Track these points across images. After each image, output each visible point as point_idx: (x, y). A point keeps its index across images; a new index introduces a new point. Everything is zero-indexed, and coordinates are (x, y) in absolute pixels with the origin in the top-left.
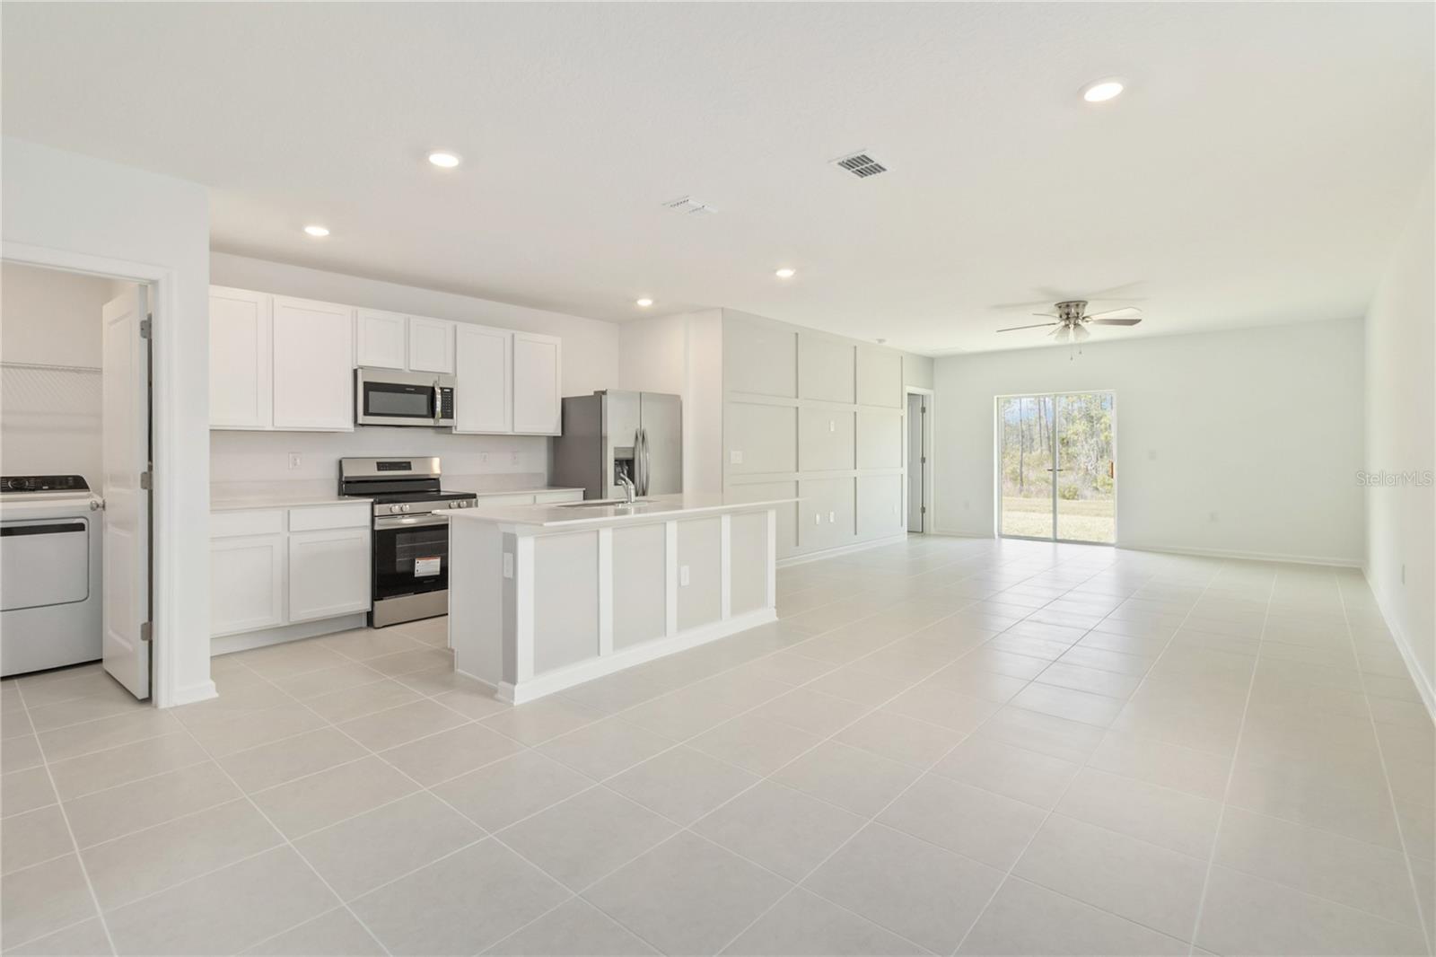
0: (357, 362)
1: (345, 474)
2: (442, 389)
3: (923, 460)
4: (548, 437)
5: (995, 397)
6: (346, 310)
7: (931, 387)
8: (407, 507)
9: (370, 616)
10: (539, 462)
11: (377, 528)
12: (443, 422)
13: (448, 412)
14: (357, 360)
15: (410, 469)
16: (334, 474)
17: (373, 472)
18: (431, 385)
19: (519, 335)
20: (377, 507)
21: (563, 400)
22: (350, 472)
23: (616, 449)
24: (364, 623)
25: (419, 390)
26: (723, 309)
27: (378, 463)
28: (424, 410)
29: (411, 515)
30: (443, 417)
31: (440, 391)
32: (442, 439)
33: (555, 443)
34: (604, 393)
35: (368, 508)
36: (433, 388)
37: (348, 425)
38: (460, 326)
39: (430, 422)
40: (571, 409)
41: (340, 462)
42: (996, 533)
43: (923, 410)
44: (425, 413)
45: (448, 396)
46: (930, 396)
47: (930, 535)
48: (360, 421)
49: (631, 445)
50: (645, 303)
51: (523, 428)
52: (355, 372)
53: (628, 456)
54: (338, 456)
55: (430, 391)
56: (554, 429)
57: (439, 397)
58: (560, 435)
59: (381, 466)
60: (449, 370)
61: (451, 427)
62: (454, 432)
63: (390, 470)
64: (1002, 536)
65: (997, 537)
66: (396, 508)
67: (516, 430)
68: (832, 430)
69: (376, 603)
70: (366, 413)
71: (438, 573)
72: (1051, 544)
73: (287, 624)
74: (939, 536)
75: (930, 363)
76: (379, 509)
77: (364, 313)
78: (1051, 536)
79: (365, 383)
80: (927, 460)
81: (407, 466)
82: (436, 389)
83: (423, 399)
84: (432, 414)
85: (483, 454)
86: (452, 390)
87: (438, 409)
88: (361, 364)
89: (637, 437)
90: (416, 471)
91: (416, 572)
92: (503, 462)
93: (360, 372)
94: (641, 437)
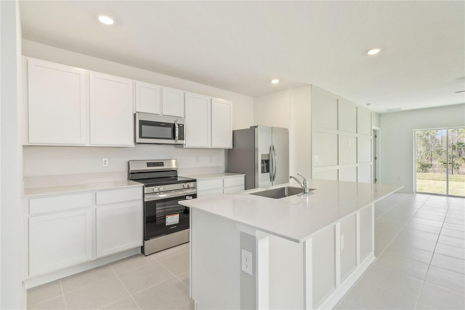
0: (136, 110)
1: (131, 169)
2: (179, 125)
4: (225, 149)
5: (414, 131)
6: (130, 81)
7: (380, 127)
8: (162, 188)
9: (143, 248)
10: (221, 161)
11: (146, 200)
12: (179, 142)
13: (182, 138)
14: (136, 109)
15: (163, 166)
16: (125, 169)
17: (145, 168)
18: (173, 123)
19: (214, 99)
20: (146, 188)
21: (233, 131)
22: (133, 168)
23: (262, 155)
24: (140, 252)
25: (167, 125)
26: (311, 85)
27: (148, 163)
28: (170, 135)
29: (164, 192)
30: (179, 139)
31: (178, 126)
32: (179, 150)
33: (229, 153)
34: (256, 127)
35: (141, 189)
36: (174, 124)
37: (131, 144)
38: (187, 94)
39: (173, 142)
40: (237, 136)
41: (129, 162)
42: (414, 191)
43: (376, 137)
44: (170, 137)
45: (182, 128)
46: (379, 130)
48: (137, 141)
49: (268, 153)
50: (275, 82)
51: (216, 145)
52: (135, 115)
53: (267, 158)
54: (128, 159)
55: (173, 126)
56: (229, 146)
57: (177, 129)
58: (232, 148)
59: (149, 164)
60: (182, 115)
61: (183, 144)
62: (184, 147)
63: (153, 166)
64: (417, 193)
65: (415, 193)
66: (156, 189)
67: (213, 146)
68: (350, 145)
69: (146, 242)
70: (141, 137)
71: (178, 223)
72: (444, 198)
73: (95, 259)
75: (379, 116)
76: (147, 190)
77: (139, 83)
78: (445, 193)
79: (140, 121)
80: (377, 158)
81: (162, 164)
82: (176, 125)
83: (170, 129)
84: (174, 137)
85: (196, 157)
86: (183, 125)
87: (177, 135)
88: (137, 111)
89: (271, 148)
90: (166, 167)
91: (166, 223)
92: (205, 162)
93: (137, 114)
94: (272, 149)
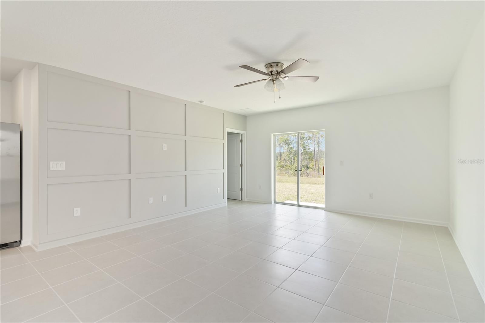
3: (241, 165)
5: (272, 135)
7: (245, 130)
42: (273, 201)
43: (241, 141)
46: (244, 134)
47: (244, 202)
64: (275, 202)
65: (273, 203)
68: (165, 149)
72: (296, 207)
74: (249, 202)
75: (244, 118)
78: (296, 203)
80: (244, 165)
